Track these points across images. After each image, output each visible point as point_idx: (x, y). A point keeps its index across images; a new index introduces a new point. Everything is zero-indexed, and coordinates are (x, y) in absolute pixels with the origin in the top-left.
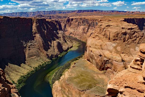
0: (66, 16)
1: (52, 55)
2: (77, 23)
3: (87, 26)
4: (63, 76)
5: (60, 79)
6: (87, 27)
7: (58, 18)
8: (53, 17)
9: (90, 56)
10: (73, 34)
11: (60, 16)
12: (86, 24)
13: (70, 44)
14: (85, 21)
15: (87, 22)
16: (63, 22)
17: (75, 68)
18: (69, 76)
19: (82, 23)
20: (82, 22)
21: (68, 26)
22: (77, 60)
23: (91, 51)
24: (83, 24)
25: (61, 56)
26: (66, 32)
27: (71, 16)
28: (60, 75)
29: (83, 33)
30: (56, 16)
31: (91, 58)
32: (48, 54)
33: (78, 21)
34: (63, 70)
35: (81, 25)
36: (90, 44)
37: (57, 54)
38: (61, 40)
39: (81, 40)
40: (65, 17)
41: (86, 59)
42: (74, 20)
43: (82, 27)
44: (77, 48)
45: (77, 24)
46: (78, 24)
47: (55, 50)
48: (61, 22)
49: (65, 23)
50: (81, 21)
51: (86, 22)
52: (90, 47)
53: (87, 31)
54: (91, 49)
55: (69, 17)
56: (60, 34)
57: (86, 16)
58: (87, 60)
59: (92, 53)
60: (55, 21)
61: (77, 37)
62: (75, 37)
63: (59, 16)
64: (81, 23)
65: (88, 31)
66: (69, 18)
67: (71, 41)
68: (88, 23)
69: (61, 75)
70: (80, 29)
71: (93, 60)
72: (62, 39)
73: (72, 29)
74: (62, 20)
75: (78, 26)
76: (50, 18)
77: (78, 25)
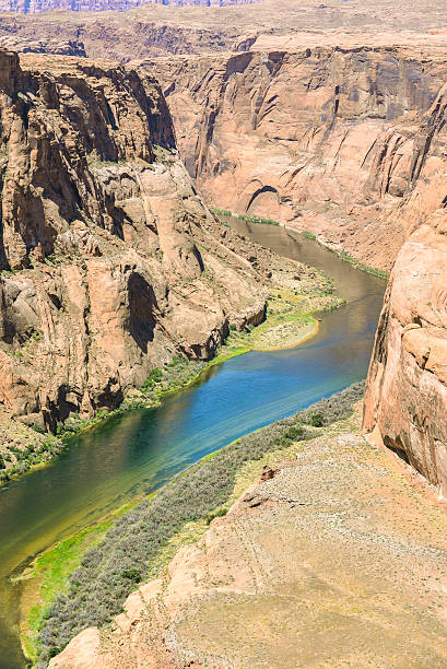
0: (225, 28)
1: (63, 390)
2: (322, 95)
3: (414, 128)
4: (149, 589)
5: (119, 618)
6: (411, 136)
7: (149, 43)
8: (105, 34)
9: (411, 410)
10: (285, 200)
11: (169, 24)
12: (406, 103)
13: (245, 295)
14: (397, 80)
15: (413, 82)
16: (196, 80)
17: (264, 513)
18: (200, 591)
19: (364, 95)
20: (366, 86)
21: (240, 123)
22: (296, 445)
23: (420, 355)
24: (376, 110)
25: (149, 404)
26: (219, 181)
27: (272, 32)
28: (126, 575)
29: (370, 186)
30: (130, 30)
31: (420, 422)
32: (32, 377)
33: (333, 82)
34: (161, 527)
35: (353, 119)
36: (415, 296)
37: (113, 381)
38: (158, 252)
39: (356, 255)
40: (216, 40)
41: (375, 438)
42: (294, 71)
43: (367, 133)
44: (310, 330)
45: (321, 103)
46: (325, 106)
47: (99, 341)
48: (172, 88)
49: (214, 95)
50: (361, 78)
51: (402, 87)
52: (417, 320)
53: (414, 175)
54: (419, 339)
55: (252, 41)
56: (152, 193)
57: (415, 25)
58: (387, 440)
59: (427, 380)
60: (111, 74)
61: (316, 231)
62: (298, 226)
63: (159, 25)
64: (356, 98)
65: (425, 171)
66: (253, 49)
67: (252, 259)
68: (420, 97)
69: (135, 578)
70: (344, 152)
71: (432, 448)
72: (167, 240)
73: (271, 148)
74: (183, 68)
75: (331, 127)
76: (75, 49)
77: (330, 112)
